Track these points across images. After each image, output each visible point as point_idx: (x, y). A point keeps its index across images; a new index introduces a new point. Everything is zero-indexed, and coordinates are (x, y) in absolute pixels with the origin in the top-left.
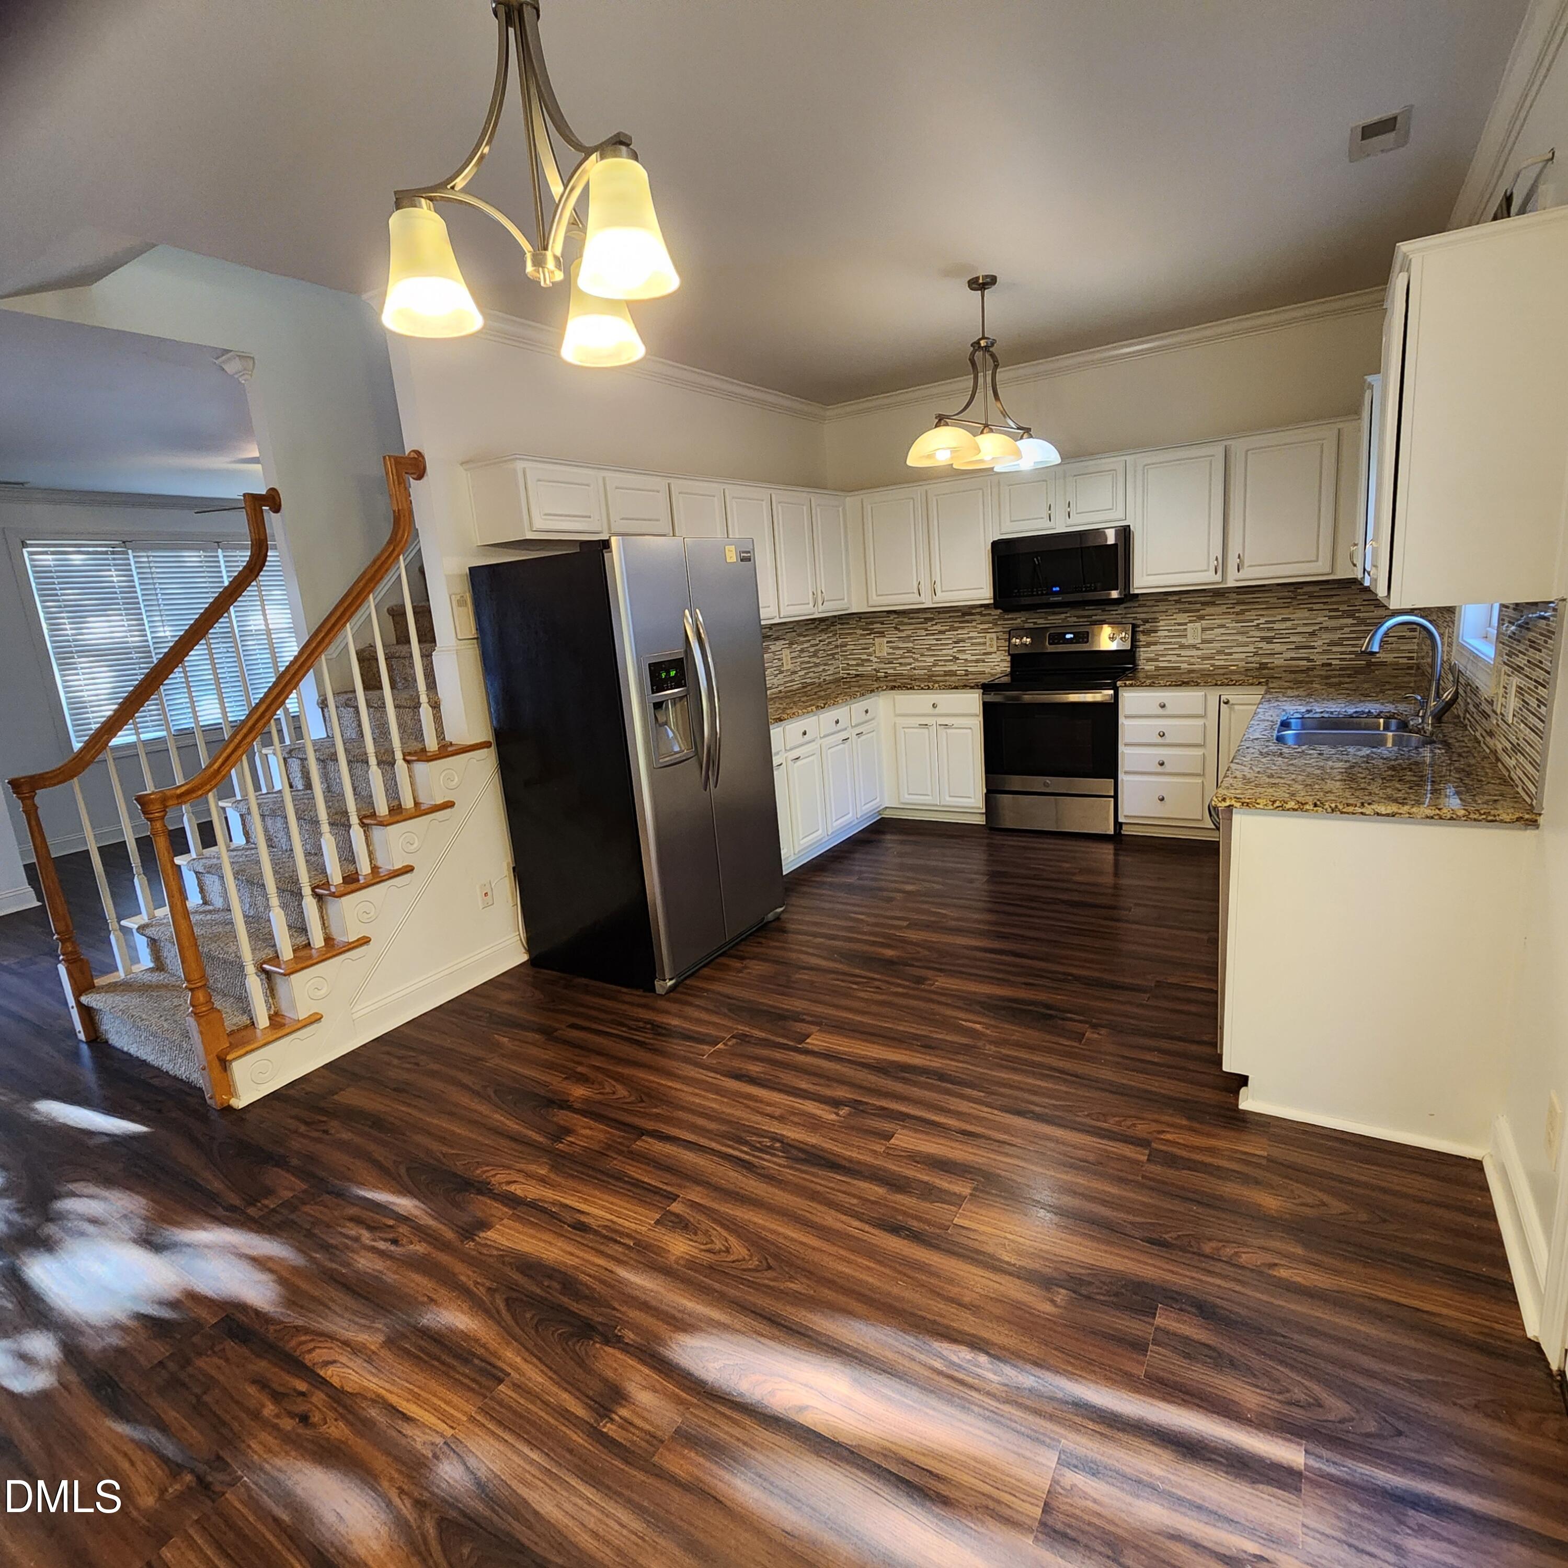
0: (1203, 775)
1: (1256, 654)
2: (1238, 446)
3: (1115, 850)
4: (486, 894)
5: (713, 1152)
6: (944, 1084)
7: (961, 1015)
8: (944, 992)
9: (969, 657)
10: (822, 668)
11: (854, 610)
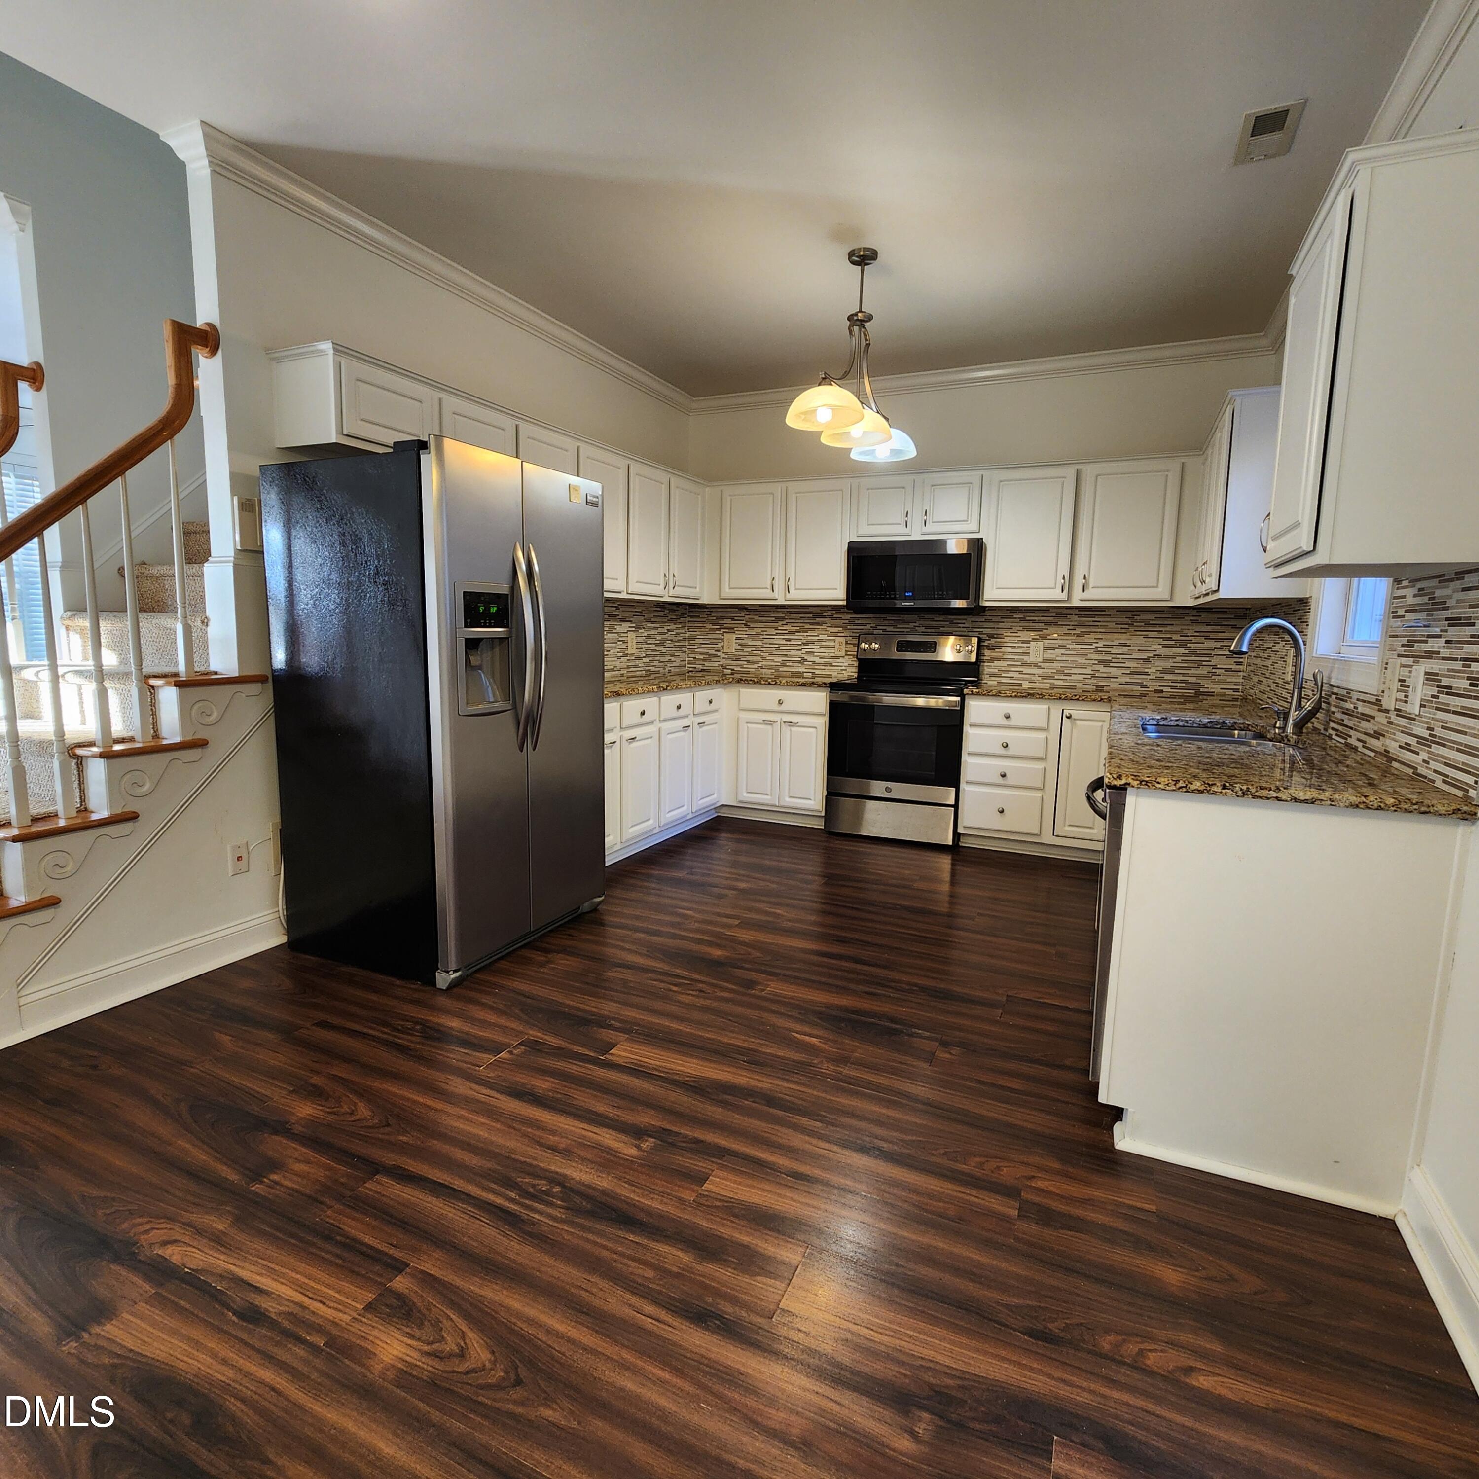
0: (1042, 789)
1: (1093, 676)
2: (1089, 471)
3: (953, 859)
4: (239, 858)
5: (468, 1198)
6: (771, 1110)
7: (798, 1027)
8: (777, 1000)
9: (817, 660)
10: (667, 658)
11: (704, 601)
